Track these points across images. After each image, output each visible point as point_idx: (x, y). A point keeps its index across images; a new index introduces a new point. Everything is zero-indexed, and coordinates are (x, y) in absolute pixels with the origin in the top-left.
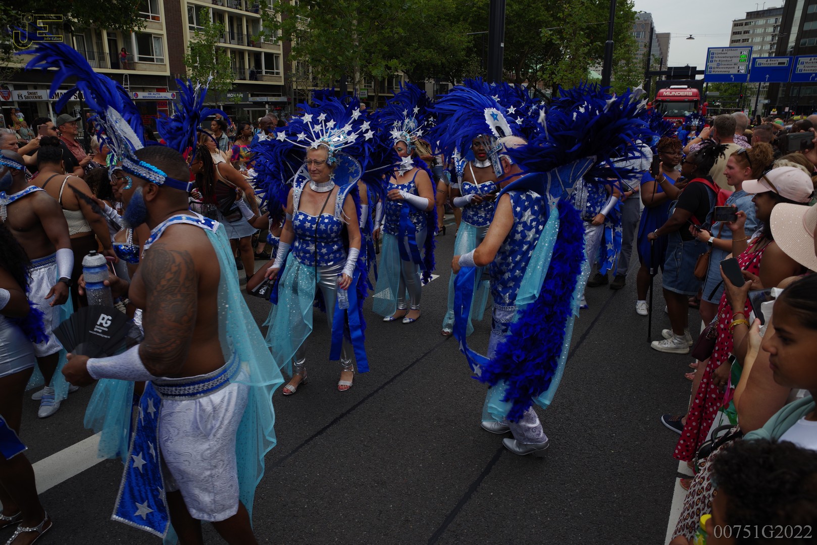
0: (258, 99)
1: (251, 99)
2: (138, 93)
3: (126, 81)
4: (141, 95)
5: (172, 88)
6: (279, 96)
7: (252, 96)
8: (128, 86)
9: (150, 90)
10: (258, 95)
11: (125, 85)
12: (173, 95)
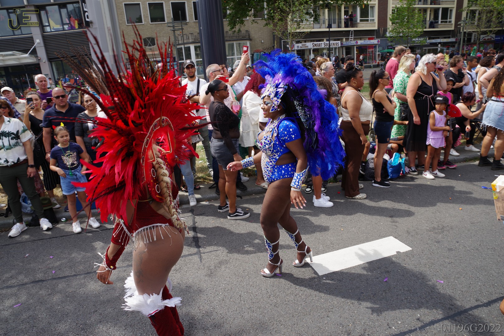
0: (433, 41)
1: (429, 41)
2: (358, 41)
3: (352, 34)
4: (360, 42)
5: (377, 37)
6: (449, 38)
7: (429, 39)
8: (353, 37)
9: (364, 39)
10: (433, 38)
11: (351, 37)
12: (378, 41)
